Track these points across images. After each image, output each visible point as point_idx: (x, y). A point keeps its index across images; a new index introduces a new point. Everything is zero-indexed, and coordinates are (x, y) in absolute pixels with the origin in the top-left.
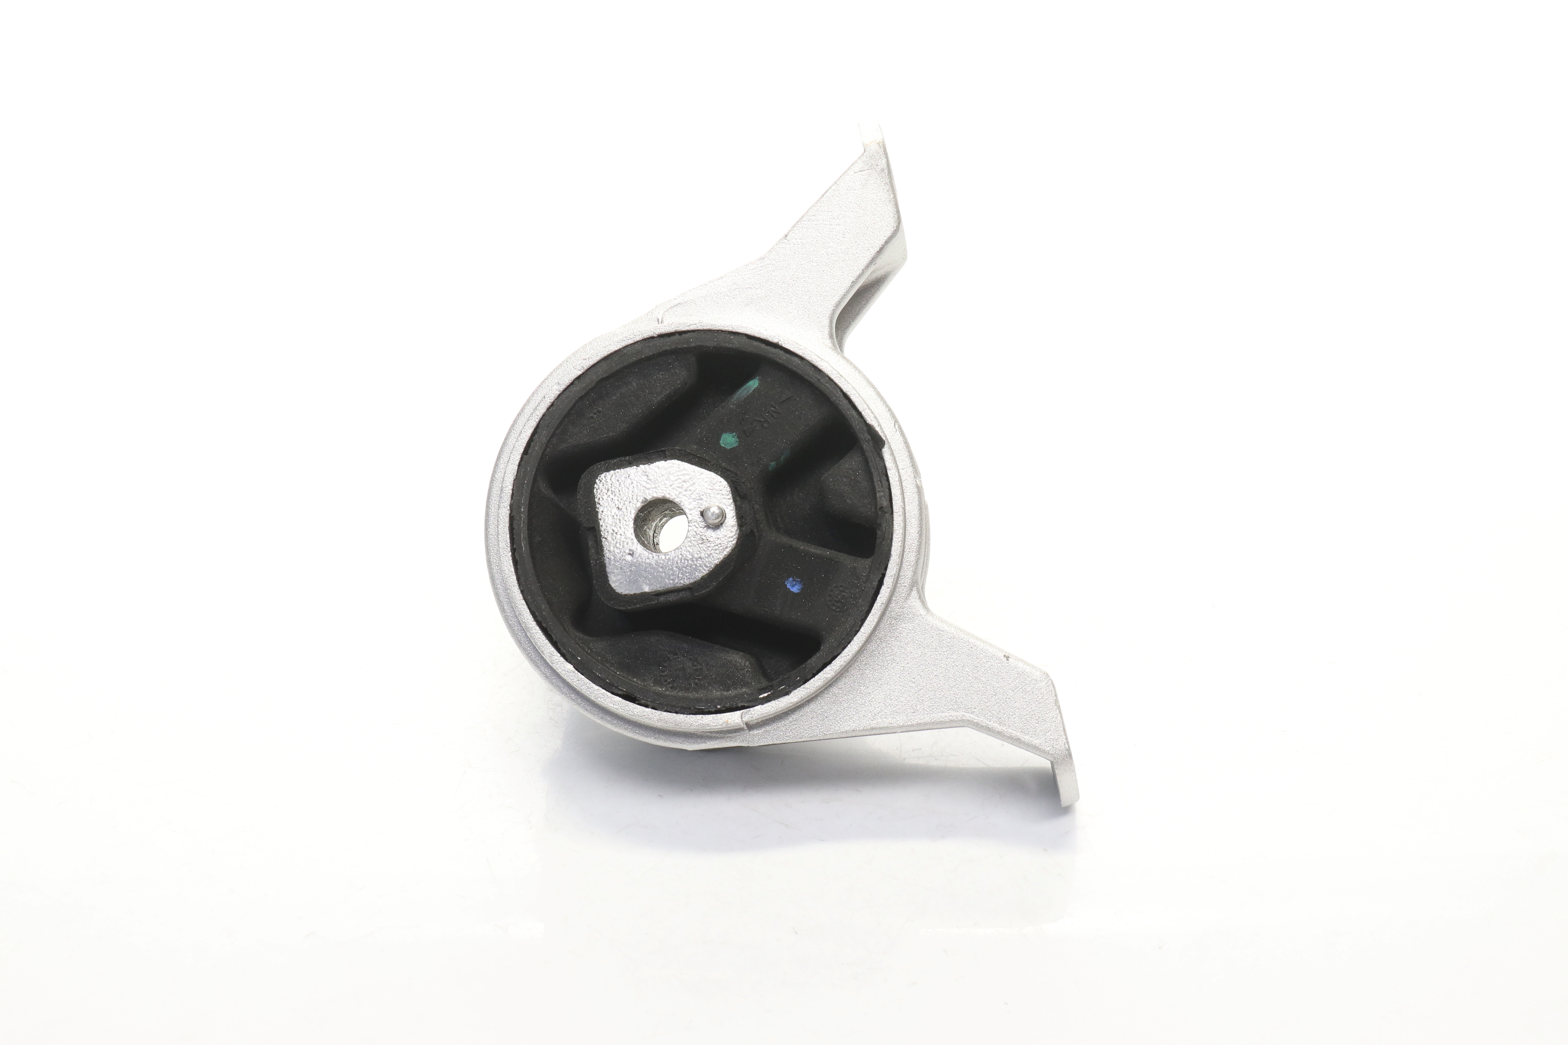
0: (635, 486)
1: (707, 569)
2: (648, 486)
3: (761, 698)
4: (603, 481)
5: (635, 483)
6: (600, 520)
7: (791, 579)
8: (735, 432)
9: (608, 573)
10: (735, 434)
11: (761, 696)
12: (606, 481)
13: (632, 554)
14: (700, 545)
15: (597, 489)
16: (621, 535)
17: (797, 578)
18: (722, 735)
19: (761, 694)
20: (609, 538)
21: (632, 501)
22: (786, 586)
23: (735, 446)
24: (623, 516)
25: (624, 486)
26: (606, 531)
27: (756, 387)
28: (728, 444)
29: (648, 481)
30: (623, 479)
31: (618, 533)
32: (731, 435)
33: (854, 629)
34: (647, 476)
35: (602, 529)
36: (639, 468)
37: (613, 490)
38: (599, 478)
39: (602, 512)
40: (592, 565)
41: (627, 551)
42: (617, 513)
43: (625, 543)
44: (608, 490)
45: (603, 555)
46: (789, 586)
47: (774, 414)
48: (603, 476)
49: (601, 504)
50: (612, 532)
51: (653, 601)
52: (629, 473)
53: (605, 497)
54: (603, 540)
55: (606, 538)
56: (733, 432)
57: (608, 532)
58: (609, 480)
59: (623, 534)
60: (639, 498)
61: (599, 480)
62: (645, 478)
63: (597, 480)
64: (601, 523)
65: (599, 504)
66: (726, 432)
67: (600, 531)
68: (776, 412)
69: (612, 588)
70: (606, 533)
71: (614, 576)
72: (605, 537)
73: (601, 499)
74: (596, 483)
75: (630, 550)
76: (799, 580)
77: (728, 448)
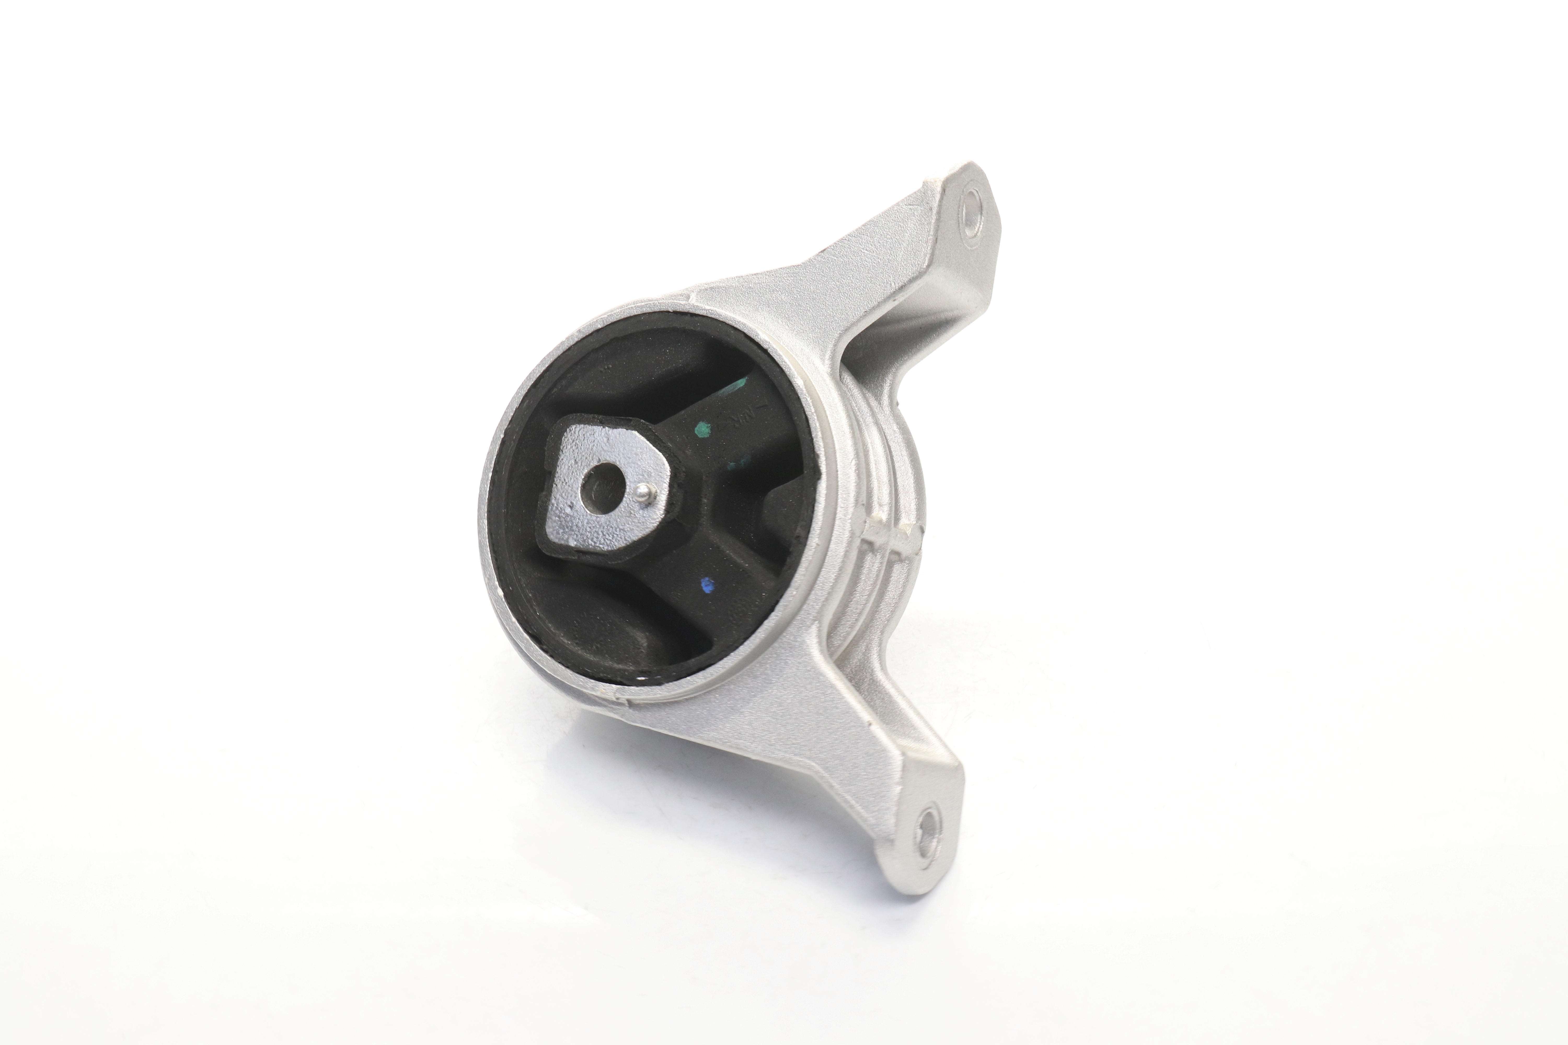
0: (596, 445)
1: (625, 542)
2: (605, 448)
3: (639, 680)
4: (573, 432)
5: (596, 441)
6: (558, 466)
7: (707, 579)
8: (710, 424)
9: (547, 518)
10: (709, 425)
11: (639, 679)
12: (575, 433)
13: (571, 507)
14: (627, 518)
15: (565, 437)
16: (569, 486)
17: (712, 579)
18: (606, 703)
19: (640, 677)
20: (559, 486)
21: (588, 458)
22: (700, 583)
23: (706, 436)
24: (576, 469)
25: (586, 442)
26: (559, 478)
27: (742, 386)
28: (701, 432)
29: (607, 444)
30: (588, 434)
31: (567, 484)
32: (706, 425)
33: (736, 645)
34: (608, 439)
35: (557, 475)
36: (604, 429)
37: (577, 442)
38: (570, 428)
39: (562, 459)
40: (539, 505)
41: (569, 503)
42: (573, 465)
43: (569, 495)
44: (573, 441)
45: (550, 500)
46: (703, 585)
47: (747, 417)
48: (574, 427)
49: (564, 452)
50: (563, 481)
51: (574, 556)
52: (595, 431)
53: (569, 447)
54: (554, 486)
55: (556, 485)
56: (709, 423)
57: (560, 480)
58: (577, 432)
59: (571, 486)
60: (594, 456)
61: (570, 429)
62: (605, 440)
63: (568, 430)
64: (558, 470)
65: (562, 451)
66: (703, 421)
67: (554, 476)
68: (749, 416)
69: (546, 532)
70: (558, 481)
71: (551, 522)
72: (557, 483)
73: (565, 448)
74: (566, 431)
75: (572, 503)
76: (713, 581)
77: (700, 436)
